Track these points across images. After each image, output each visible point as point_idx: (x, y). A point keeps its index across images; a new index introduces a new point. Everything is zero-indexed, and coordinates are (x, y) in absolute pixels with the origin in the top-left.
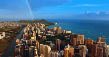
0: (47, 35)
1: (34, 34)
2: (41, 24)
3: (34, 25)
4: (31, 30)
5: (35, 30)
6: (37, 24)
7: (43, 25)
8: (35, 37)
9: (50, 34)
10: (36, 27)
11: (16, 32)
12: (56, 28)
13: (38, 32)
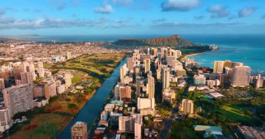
0: (191, 89)
1: (149, 88)
2: (171, 50)
3: (152, 53)
4: (142, 69)
5: (154, 68)
6: (159, 50)
7: (176, 52)
8: (153, 100)
9: (203, 85)
10: (156, 58)
11: (101, 73)
12: (222, 63)
13: (162, 77)
